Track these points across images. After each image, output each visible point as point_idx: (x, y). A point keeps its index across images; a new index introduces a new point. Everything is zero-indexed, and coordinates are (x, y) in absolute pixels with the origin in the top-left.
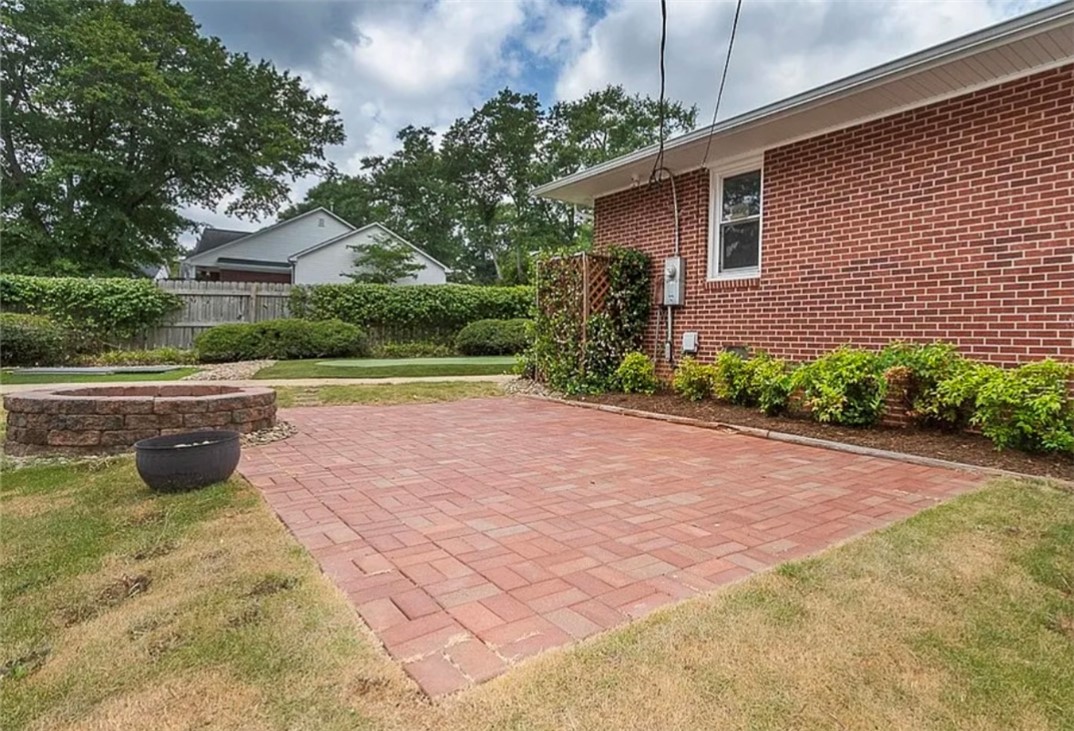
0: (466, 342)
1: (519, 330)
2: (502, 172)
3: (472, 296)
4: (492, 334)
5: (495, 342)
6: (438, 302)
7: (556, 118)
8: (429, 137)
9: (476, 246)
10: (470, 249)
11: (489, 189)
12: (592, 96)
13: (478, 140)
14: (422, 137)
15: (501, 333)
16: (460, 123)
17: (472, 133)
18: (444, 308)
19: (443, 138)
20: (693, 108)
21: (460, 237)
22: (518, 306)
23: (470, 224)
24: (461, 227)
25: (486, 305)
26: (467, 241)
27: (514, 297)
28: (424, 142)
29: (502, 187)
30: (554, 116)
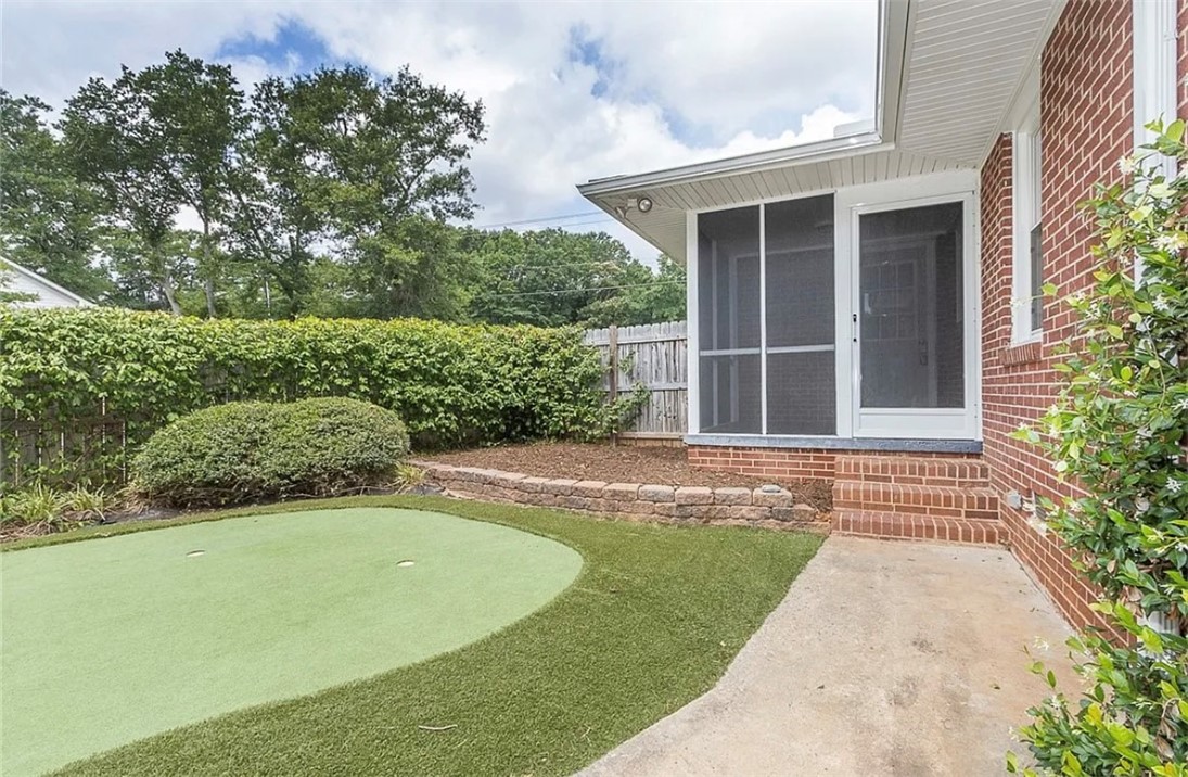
0: (168, 476)
1: (333, 430)
2: (177, 172)
3: (179, 342)
4: (254, 443)
5: (268, 465)
6: (55, 359)
7: (266, 100)
8: (40, 112)
9: (130, 282)
10: (121, 286)
11: (154, 195)
12: (325, 73)
13: (132, 117)
14: (25, 110)
15: (281, 440)
16: (96, 86)
17: (121, 105)
18: (81, 376)
19: (67, 106)
20: (477, 104)
21: (103, 271)
22: (310, 365)
23: (119, 253)
24: (104, 256)
25: (223, 364)
26: (115, 276)
27: (299, 346)
28: (31, 121)
29: (176, 193)
30: (263, 96)
